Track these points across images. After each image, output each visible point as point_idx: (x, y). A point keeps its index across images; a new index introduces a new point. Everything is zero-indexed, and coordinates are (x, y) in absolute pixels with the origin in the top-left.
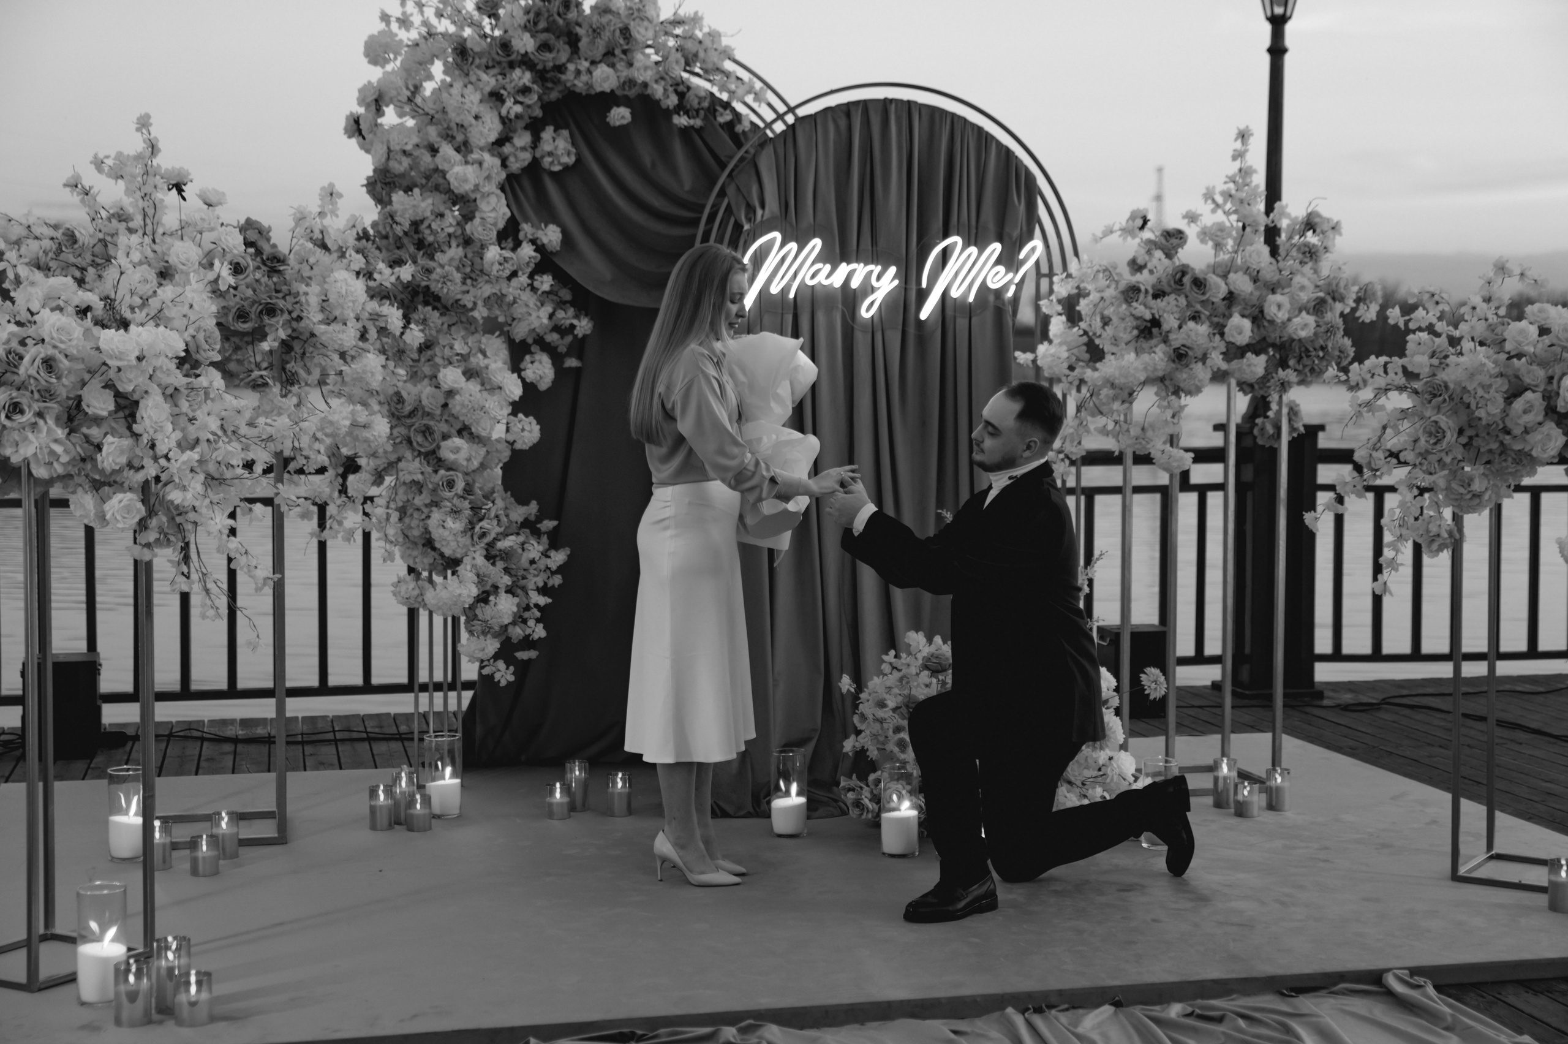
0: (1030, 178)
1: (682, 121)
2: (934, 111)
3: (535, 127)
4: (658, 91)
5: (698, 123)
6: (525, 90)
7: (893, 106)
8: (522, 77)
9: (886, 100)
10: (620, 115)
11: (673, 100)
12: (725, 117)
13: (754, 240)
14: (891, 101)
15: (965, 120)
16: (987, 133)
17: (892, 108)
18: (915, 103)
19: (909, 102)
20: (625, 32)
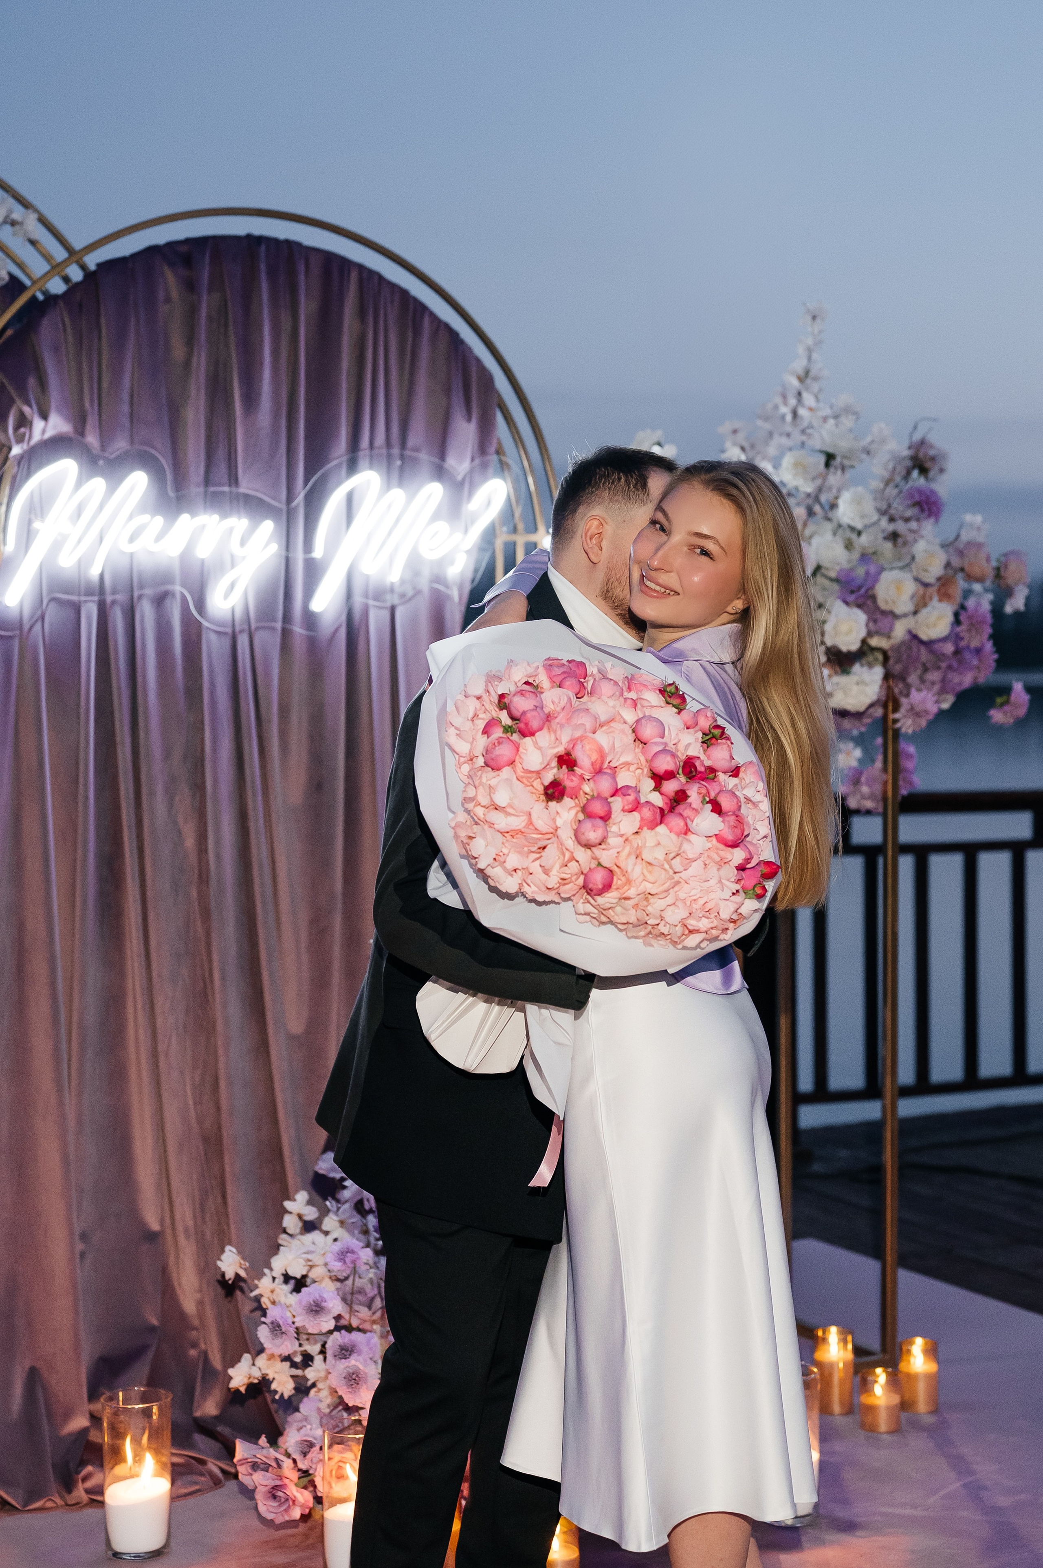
0: (487, 379)
2: (330, 260)
7: (263, 248)
9: (249, 237)
13: (28, 475)
14: (260, 240)
15: (380, 277)
16: (416, 300)
18: (299, 245)
19: (288, 242)
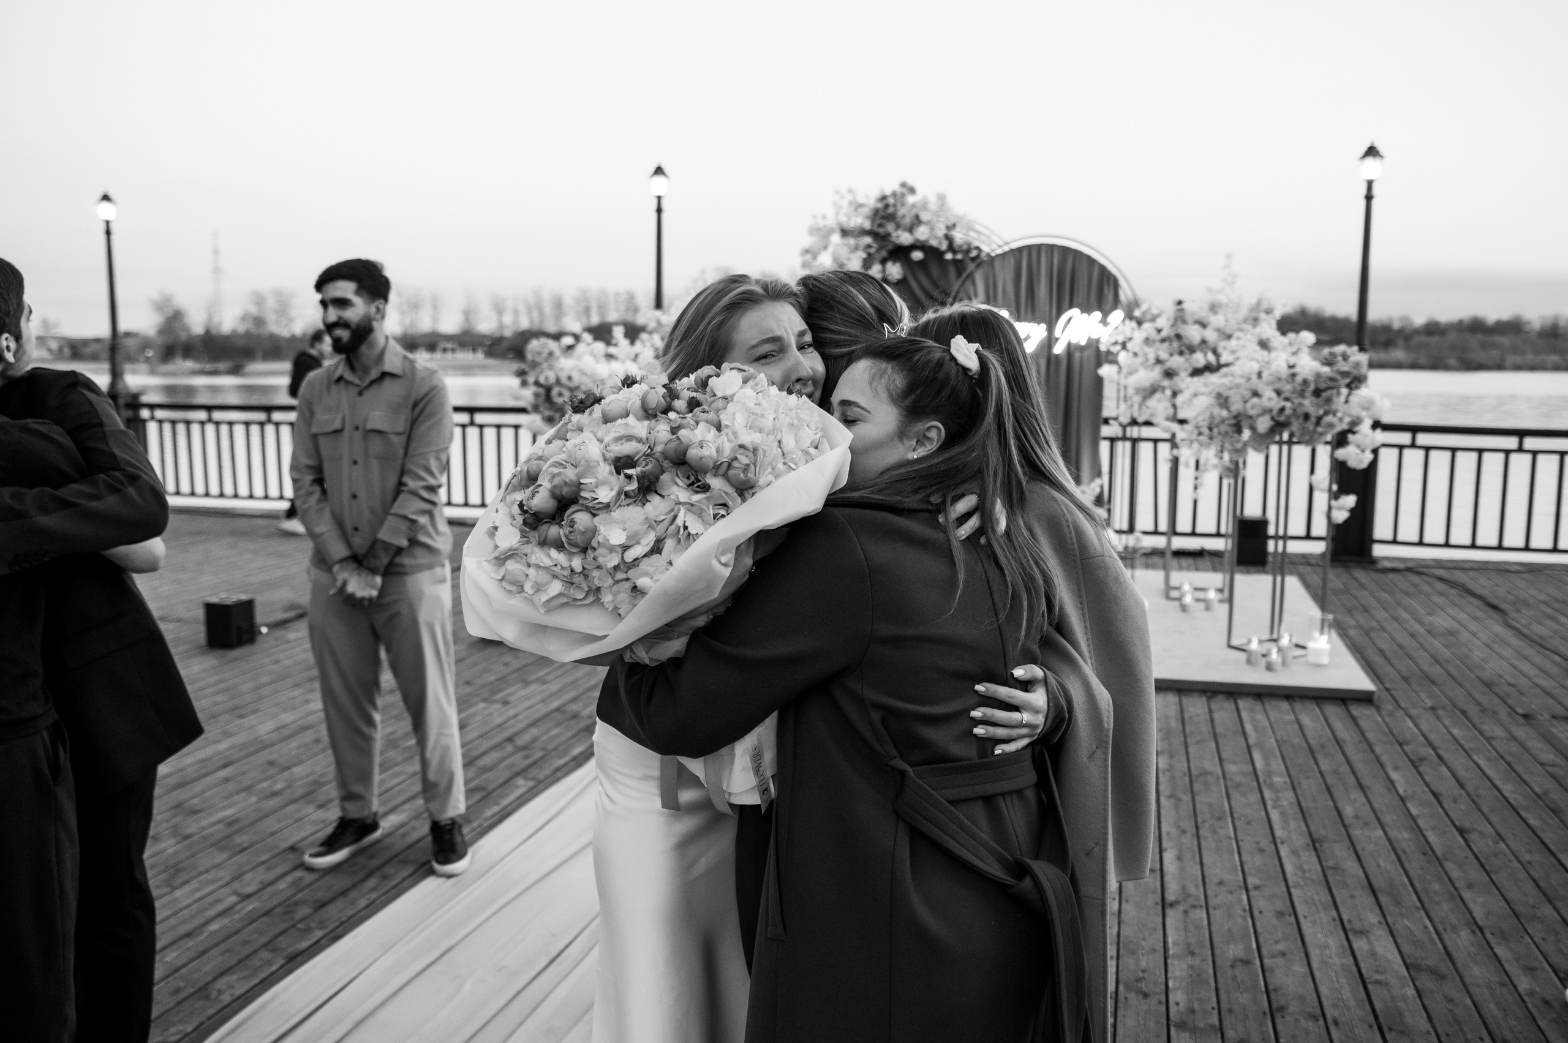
0: (1116, 281)
1: (949, 256)
2: (1065, 248)
3: (883, 262)
4: (934, 243)
5: (959, 257)
6: (869, 246)
8: (868, 240)
9: (1040, 244)
10: (917, 255)
11: (944, 246)
12: (974, 254)
14: (1043, 244)
16: (1095, 259)
17: (1043, 248)
18: (1055, 245)
20: (917, 217)
